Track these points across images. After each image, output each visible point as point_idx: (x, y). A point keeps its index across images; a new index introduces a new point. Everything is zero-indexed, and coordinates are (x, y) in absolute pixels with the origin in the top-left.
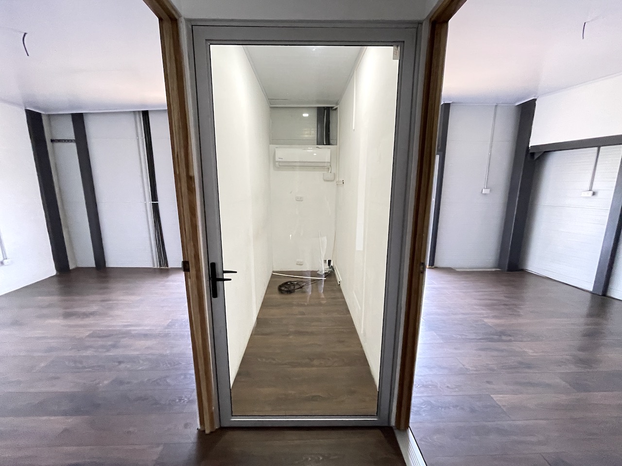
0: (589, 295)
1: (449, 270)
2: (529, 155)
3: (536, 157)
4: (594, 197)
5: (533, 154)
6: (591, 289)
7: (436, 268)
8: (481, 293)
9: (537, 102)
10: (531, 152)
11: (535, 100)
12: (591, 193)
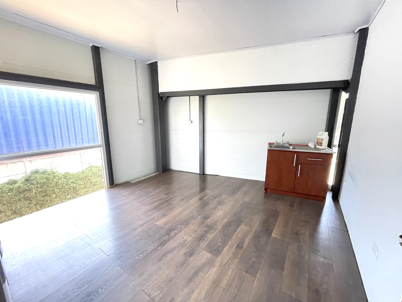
0: (199, 175)
1: (127, 184)
2: (160, 98)
3: (164, 100)
4: (192, 124)
5: (162, 98)
6: (198, 172)
7: (116, 185)
8: (151, 198)
9: (158, 64)
10: (161, 96)
11: (156, 62)
12: (191, 121)
